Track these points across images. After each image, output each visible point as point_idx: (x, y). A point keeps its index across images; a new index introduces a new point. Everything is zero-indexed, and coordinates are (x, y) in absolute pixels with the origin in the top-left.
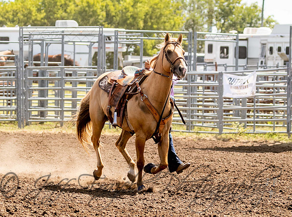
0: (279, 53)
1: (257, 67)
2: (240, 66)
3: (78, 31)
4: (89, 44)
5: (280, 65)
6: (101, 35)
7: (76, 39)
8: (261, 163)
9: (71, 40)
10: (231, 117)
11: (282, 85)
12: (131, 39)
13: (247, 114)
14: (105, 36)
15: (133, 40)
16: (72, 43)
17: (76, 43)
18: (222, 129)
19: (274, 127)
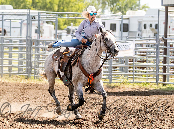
0: (151, 28)
1: (135, 38)
2: (124, 37)
3: (13, 13)
4: (20, 21)
5: (151, 36)
6: (29, 15)
7: (12, 17)
8: (138, 103)
9: (8, 19)
10: (118, 71)
11: (152, 50)
12: (49, 18)
13: (129, 70)
14: (31, 16)
15: (51, 19)
16: (9, 21)
17: (11, 21)
18: (112, 79)
19: (147, 79)
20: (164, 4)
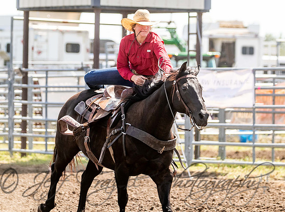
20: (21, 6)
